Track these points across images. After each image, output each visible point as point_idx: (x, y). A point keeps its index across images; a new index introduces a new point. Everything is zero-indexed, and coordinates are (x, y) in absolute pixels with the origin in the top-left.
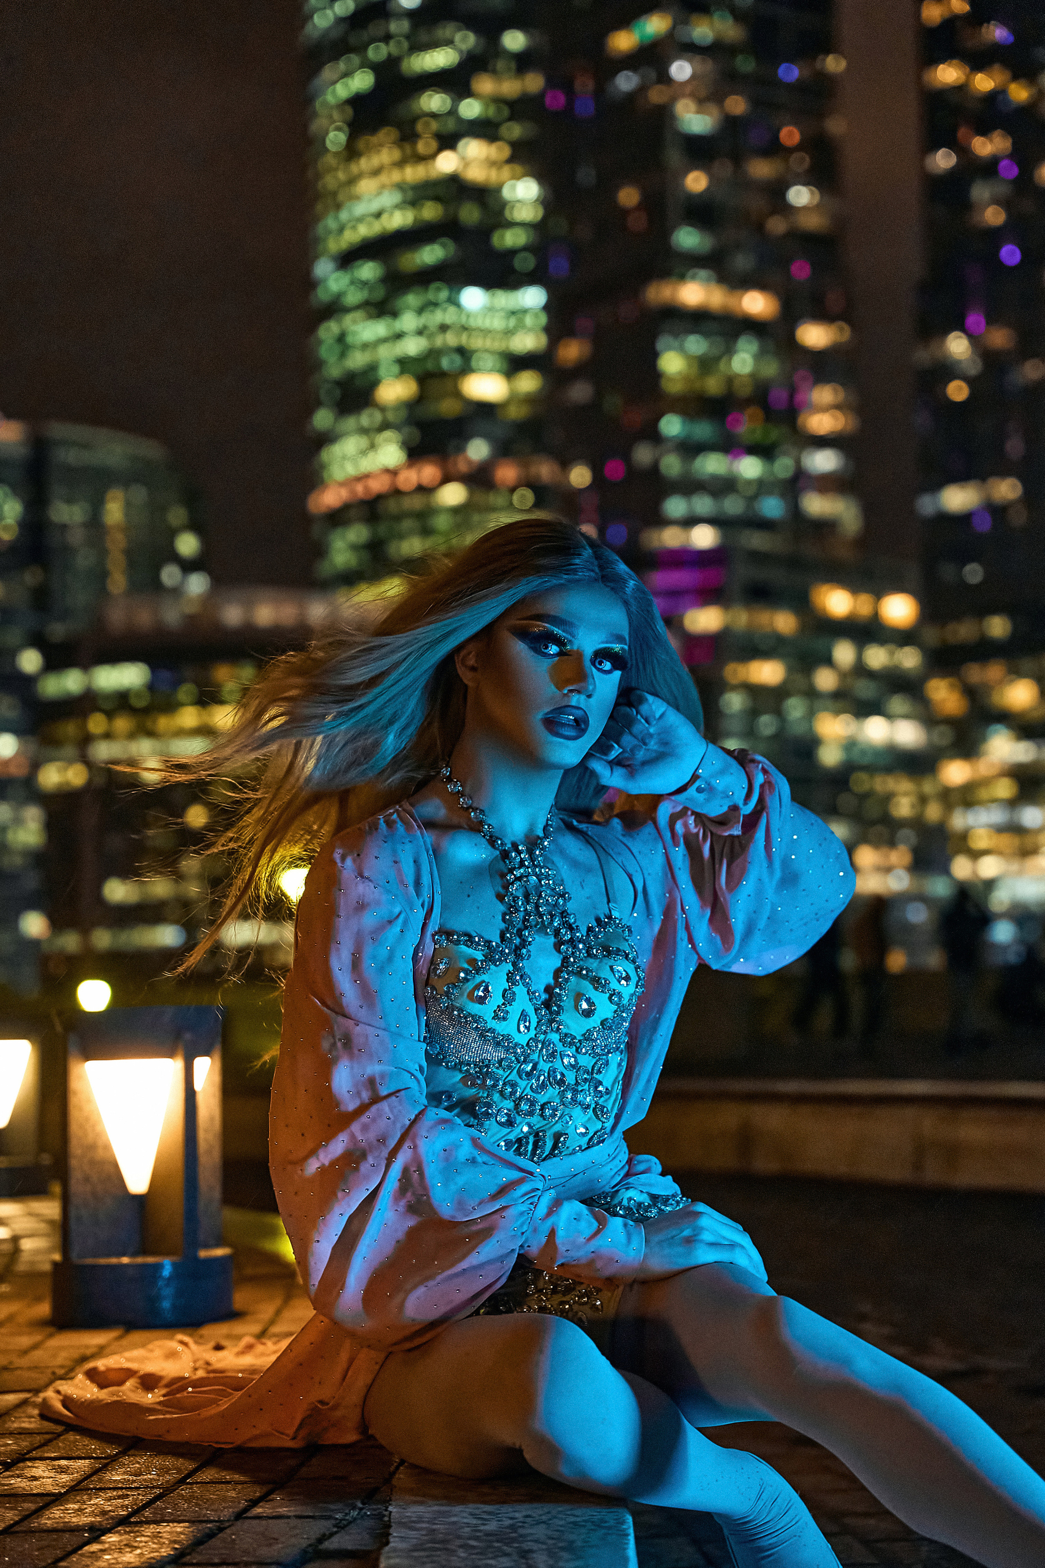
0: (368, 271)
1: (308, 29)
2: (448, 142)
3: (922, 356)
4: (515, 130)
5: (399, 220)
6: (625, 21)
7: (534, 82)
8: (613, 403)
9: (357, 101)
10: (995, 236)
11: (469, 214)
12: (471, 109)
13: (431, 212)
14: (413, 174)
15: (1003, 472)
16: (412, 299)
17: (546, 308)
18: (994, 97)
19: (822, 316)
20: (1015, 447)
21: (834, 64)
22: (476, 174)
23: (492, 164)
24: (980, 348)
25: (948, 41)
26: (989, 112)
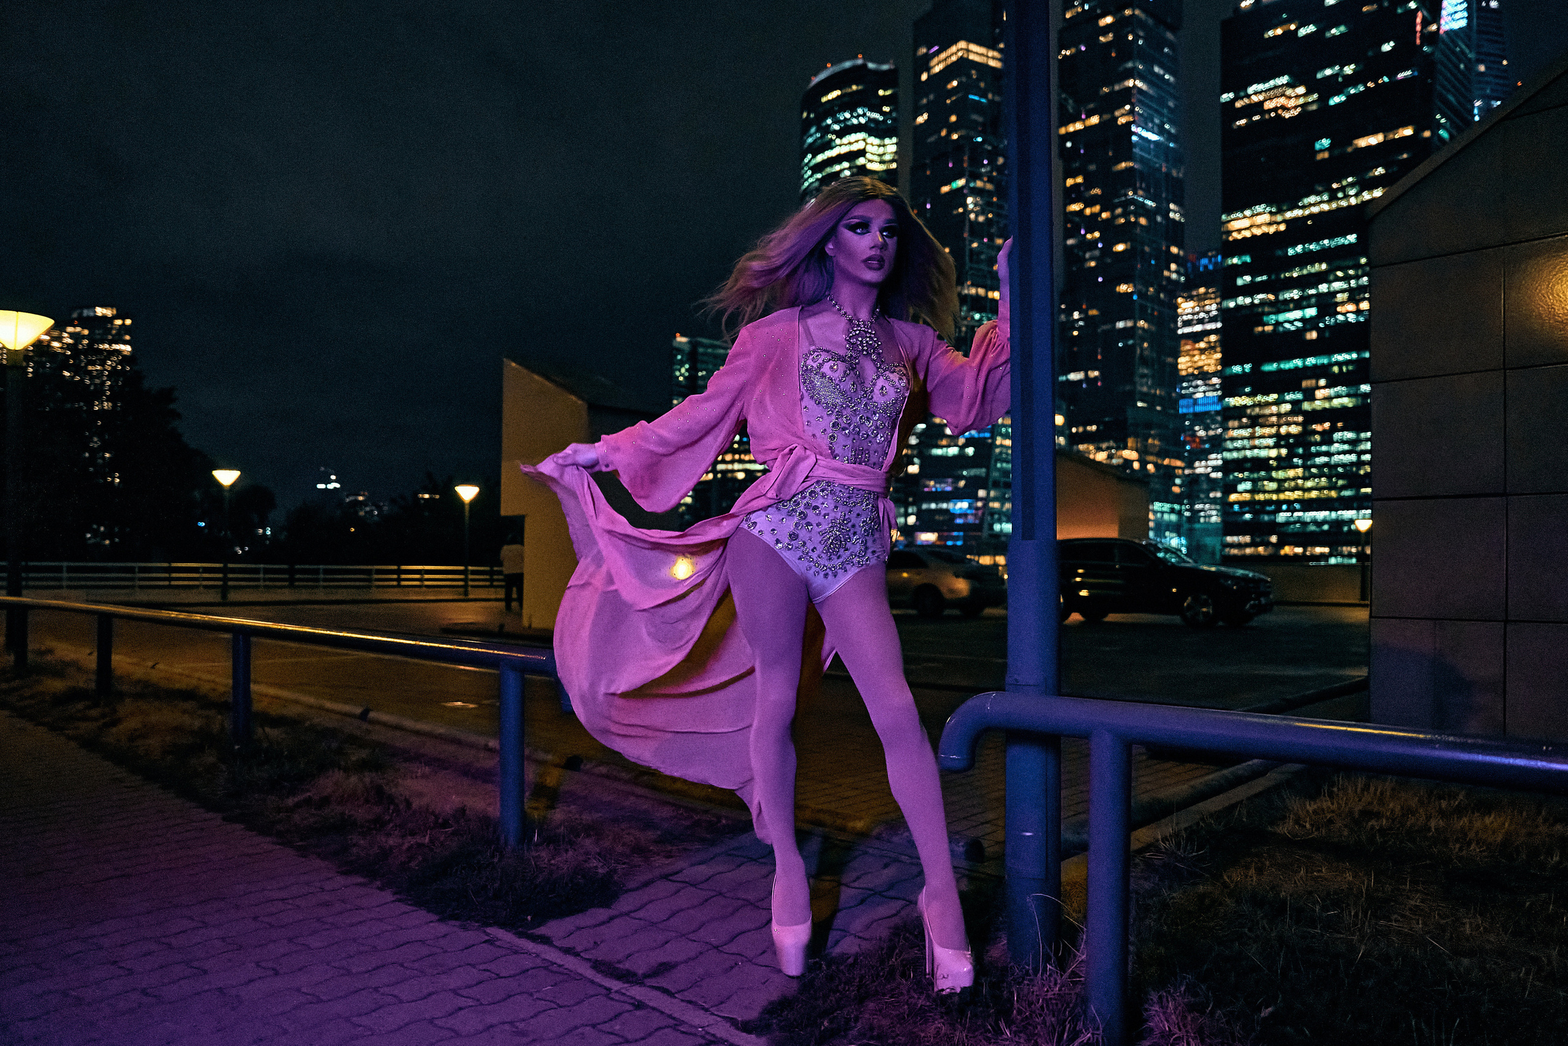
6: (947, 180)
15: (1094, 365)
20: (1099, 358)
24: (1086, 318)
25: (1074, 194)
26: (1092, 223)
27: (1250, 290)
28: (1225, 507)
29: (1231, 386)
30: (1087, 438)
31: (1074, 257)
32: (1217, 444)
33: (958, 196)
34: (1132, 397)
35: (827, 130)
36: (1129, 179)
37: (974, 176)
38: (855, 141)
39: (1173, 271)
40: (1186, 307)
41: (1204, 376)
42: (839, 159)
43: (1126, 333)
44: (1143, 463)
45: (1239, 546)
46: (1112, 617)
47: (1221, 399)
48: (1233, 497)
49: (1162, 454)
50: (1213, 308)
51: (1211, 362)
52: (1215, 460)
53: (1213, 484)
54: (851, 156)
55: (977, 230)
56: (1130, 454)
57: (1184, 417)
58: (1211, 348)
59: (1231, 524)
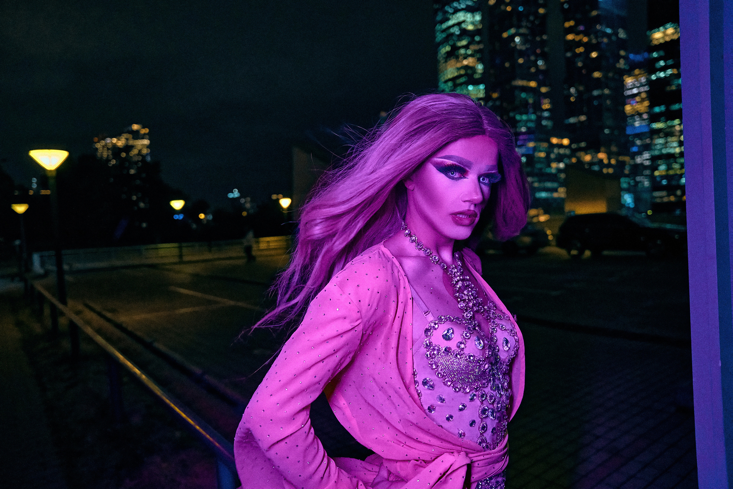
0: (450, 84)
1: (437, 39)
2: (465, 58)
3: (565, 92)
4: (478, 56)
5: (456, 74)
6: (506, 30)
7: (481, 46)
8: (505, 105)
9: (447, 53)
10: (581, 68)
11: (469, 72)
12: (469, 52)
13: (462, 72)
14: (459, 65)
15: (583, 114)
16: (459, 88)
17: (485, 88)
18: (580, 41)
19: (545, 85)
20: (585, 109)
21: (545, 37)
22: (471, 65)
23: (473, 62)
24: (577, 90)
25: (570, 30)
26: (579, 44)
27: (663, 69)
28: (652, 178)
29: (654, 118)
30: (580, 149)
31: (570, 62)
32: (647, 147)
33: (512, 37)
34: (602, 128)
35: (447, 12)
36: (598, 20)
37: (519, 27)
38: (461, 16)
39: (622, 64)
40: (629, 81)
41: (640, 114)
42: (453, 26)
43: (599, 97)
44: (609, 159)
45: (661, 197)
46: (606, 253)
47: (649, 125)
48: (657, 173)
49: (619, 154)
50: (643, 80)
51: (643, 107)
52: (646, 155)
53: (646, 167)
54: (459, 24)
55: (521, 54)
56: (602, 156)
57: (629, 135)
58: (643, 100)
59: (656, 186)
